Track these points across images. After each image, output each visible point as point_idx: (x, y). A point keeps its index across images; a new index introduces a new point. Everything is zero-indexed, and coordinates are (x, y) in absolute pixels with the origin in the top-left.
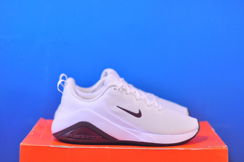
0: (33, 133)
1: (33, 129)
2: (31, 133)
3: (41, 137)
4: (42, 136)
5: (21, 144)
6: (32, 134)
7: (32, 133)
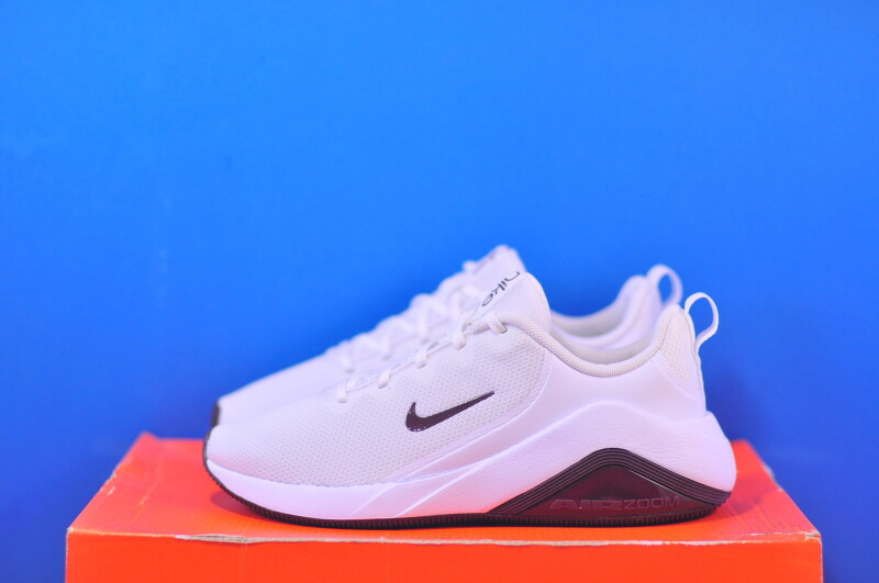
0: (114, 488)
1: (114, 475)
2: (108, 489)
3: (142, 503)
4: (146, 498)
5: (71, 530)
6: (111, 492)
7: (110, 487)
